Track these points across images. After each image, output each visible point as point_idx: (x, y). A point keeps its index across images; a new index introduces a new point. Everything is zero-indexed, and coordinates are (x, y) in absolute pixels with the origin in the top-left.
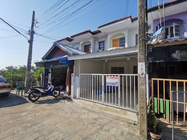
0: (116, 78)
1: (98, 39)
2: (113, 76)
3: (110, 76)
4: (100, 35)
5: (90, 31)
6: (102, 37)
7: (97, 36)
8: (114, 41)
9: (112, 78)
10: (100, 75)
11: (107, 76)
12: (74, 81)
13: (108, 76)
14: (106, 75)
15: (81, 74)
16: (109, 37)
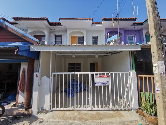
0: (107, 76)
1: (55, 32)
2: (103, 74)
3: (99, 74)
4: (58, 27)
6: (59, 31)
7: (54, 27)
8: (72, 37)
9: (102, 76)
10: (86, 73)
11: (96, 74)
12: (40, 84)
13: (97, 74)
14: (94, 73)
15: (53, 73)
16: (68, 32)
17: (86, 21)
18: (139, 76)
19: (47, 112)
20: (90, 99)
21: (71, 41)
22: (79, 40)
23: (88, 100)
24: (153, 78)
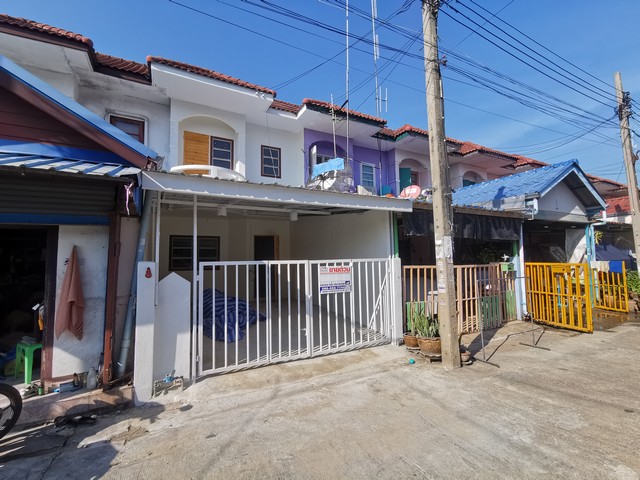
0: (346, 269)
1: (109, 98)
2: (338, 264)
3: (330, 264)
4: (131, 87)
5: (87, 46)
6: (130, 100)
7: (109, 81)
8: (190, 138)
9: (336, 270)
10: (298, 262)
11: (321, 265)
13: (325, 265)
14: (319, 262)
16: (177, 116)
17: (254, 95)
18: (406, 267)
19: (187, 384)
20: (307, 330)
21: (185, 151)
22: (215, 154)
23: (303, 333)
24: (435, 270)
